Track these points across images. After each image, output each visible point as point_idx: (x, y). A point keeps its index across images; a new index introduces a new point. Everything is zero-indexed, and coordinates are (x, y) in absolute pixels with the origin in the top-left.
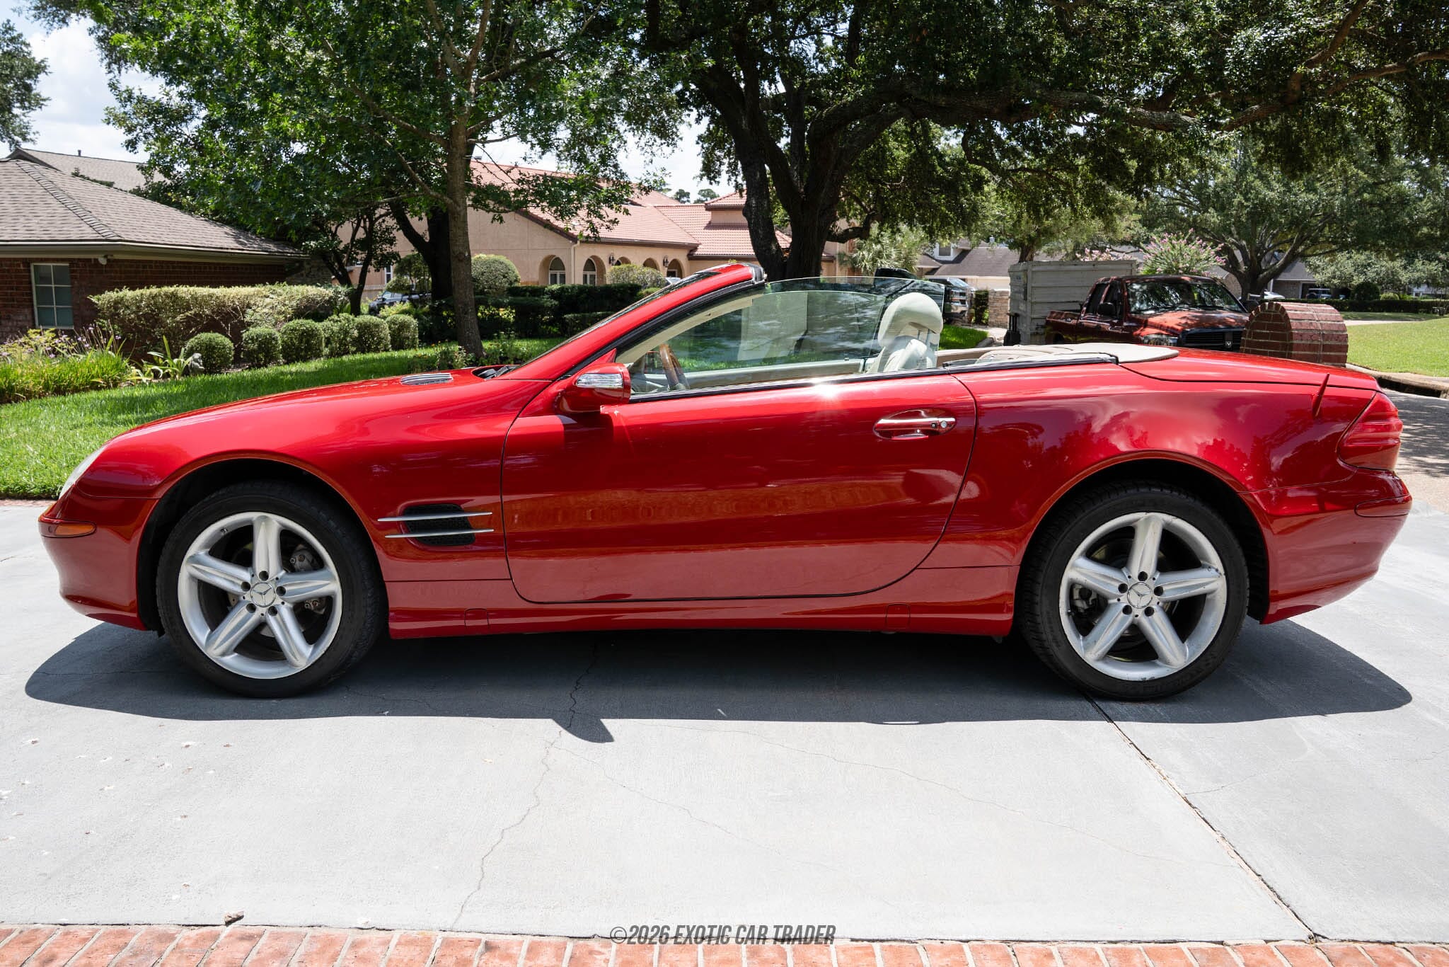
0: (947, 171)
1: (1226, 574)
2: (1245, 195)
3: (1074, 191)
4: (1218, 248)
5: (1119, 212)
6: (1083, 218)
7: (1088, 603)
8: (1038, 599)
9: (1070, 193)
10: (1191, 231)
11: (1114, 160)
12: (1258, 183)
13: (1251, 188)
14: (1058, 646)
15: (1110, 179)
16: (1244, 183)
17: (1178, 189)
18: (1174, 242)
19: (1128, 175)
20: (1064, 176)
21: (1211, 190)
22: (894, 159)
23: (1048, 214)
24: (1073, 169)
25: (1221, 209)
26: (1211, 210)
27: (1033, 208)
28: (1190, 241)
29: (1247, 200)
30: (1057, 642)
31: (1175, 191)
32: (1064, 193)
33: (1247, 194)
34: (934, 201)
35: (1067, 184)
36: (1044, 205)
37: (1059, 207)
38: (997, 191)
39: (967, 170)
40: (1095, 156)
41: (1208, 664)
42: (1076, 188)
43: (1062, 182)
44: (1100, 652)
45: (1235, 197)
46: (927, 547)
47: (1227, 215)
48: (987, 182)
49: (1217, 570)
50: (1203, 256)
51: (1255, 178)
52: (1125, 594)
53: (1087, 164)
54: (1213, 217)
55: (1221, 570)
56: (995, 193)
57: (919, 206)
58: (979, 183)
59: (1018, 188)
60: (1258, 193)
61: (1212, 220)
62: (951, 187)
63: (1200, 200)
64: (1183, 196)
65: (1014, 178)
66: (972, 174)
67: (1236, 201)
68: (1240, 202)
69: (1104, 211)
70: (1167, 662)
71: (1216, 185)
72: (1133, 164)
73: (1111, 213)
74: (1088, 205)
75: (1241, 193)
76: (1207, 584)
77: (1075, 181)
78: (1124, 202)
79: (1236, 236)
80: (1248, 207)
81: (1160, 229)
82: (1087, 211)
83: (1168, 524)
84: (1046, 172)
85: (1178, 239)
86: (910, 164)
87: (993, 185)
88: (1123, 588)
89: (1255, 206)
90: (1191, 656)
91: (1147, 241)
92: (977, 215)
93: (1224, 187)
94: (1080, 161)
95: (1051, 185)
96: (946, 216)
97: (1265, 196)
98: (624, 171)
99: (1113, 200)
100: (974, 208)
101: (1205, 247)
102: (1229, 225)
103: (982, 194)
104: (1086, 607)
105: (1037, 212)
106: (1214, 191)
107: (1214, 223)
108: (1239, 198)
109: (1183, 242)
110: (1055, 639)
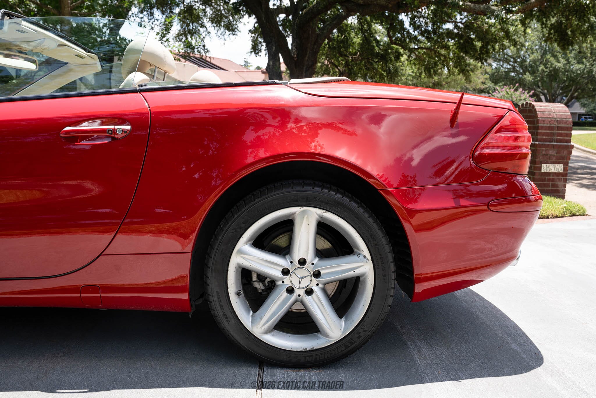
0: (380, 49)
1: (372, 260)
2: (545, 65)
3: (448, 60)
4: (531, 93)
5: (472, 71)
6: (454, 74)
7: (264, 285)
8: (209, 281)
9: (446, 61)
10: (517, 85)
11: (468, 42)
12: (552, 59)
13: (549, 62)
14: (228, 321)
15: (466, 53)
16: (545, 59)
17: (511, 63)
18: (507, 90)
19: (475, 50)
20: (443, 52)
21: (527, 63)
22: (353, 43)
23: (435, 73)
24: (447, 47)
25: (533, 73)
26: (527, 74)
27: (428, 69)
28: (516, 90)
29: (546, 68)
30: (226, 318)
31: (510, 65)
32: (443, 61)
33: (546, 65)
34: (376, 66)
35: (445, 56)
36: (433, 68)
37: (441, 69)
38: (407, 60)
39: (392, 49)
40: (458, 40)
41: (360, 337)
42: (449, 58)
43: (442, 55)
44: (266, 326)
45: (540, 67)
46: (108, 237)
47: (536, 76)
48: (402, 55)
49: (365, 257)
50: (523, 98)
51: (551, 56)
52: (288, 277)
53: (455, 45)
54: (528, 77)
55: (369, 256)
56: (407, 61)
57: (368, 69)
58: (398, 56)
59: (419, 59)
60: (552, 64)
61: (528, 79)
62: (384, 57)
63: (522, 69)
64: (514, 67)
65: (417, 53)
66: (394, 51)
67: (540, 69)
68: (542, 69)
69: (465, 70)
70: (326, 335)
71: (530, 61)
72: (479, 44)
73: (468, 72)
74: (456, 67)
75: (543, 65)
76: (357, 268)
77: (449, 54)
78: (475, 66)
79: (541, 88)
80: (547, 71)
81: (501, 84)
82: (456, 71)
83: (322, 217)
84: (433, 50)
85: (510, 88)
86: (361, 45)
87: (405, 57)
88: (286, 272)
89: (550, 71)
90: (345, 329)
91: (495, 90)
92: (398, 74)
93: (534, 61)
94: (452, 42)
95: (437, 57)
96: (382, 74)
97: (556, 66)
98: (208, 49)
99: (469, 65)
100: (396, 70)
101: (524, 93)
102: (537, 81)
103: (400, 62)
104: (263, 288)
105: (429, 72)
106: (529, 64)
107: (529, 80)
108: (542, 67)
109: (512, 90)
110: (225, 315)
